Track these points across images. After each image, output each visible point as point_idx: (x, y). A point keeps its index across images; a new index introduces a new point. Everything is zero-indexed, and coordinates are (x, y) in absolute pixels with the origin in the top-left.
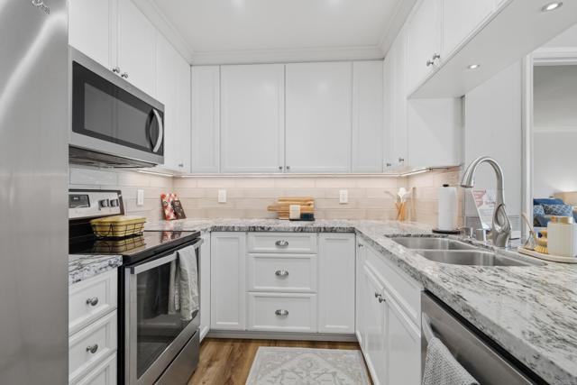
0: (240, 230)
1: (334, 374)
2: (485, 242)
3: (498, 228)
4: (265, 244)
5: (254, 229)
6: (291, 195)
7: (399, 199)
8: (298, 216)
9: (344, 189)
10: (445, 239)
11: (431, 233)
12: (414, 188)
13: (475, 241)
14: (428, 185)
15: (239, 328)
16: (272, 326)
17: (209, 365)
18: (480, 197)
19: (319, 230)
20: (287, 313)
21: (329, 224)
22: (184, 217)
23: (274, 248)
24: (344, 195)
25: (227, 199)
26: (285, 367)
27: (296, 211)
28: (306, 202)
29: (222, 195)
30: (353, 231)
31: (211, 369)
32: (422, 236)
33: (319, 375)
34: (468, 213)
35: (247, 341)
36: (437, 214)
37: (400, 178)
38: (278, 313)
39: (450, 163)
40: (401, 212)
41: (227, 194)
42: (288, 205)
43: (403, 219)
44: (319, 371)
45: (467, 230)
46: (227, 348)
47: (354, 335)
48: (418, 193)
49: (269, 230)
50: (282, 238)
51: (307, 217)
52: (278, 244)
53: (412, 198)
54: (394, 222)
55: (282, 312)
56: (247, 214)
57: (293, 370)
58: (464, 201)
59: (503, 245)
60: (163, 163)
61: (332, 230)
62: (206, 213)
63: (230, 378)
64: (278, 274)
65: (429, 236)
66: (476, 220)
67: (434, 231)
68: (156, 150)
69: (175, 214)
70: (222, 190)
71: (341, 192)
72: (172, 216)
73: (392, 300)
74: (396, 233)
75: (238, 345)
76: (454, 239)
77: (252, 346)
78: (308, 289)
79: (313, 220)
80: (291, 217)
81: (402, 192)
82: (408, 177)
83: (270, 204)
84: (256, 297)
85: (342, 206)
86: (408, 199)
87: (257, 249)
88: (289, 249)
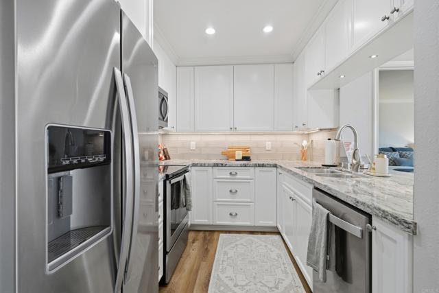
0: (209, 166)
1: (266, 246)
2: (349, 170)
3: (354, 162)
4: (223, 174)
5: (217, 165)
6: (236, 145)
7: (303, 147)
8: (241, 158)
9: (269, 141)
10: (328, 170)
11: (321, 166)
12: (312, 141)
13: (344, 169)
14: (320, 139)
15: (208, 223)
16: (227, 222)
17: (193, 242)
18: (348, 145)
19: (255, 166)
20: (236, 214)
21: (261, 162)
22: (169, 159)
23: (229, 176)
24: (269, 145)
25: (196, 148)
26: (238, 243)
27: (239, 155)
28: (245, 149)
29: (193, 145)
30: (275, 166)
31: (195, 244)
32: (315, 168)
33: (257, 247)
34: (342, 155)
35: (213, 231)
36: (324, 156)
37: (303, 134)
38: (231, 214)
39: (332, 127)
40: (304, 155)
41: (196, 145)
42: (235, 151)
43: (305, 160)
44: (257, 245)
45: (340, 164)
46: (201, 234)
47: (277, 227)
48: (314, 143)
49: (226, 165)
50: (233, 170)
51: (246, 158)
52: (231, 174)
53: (311, 147)
54: (300, 162)
55: (234, 214)
56: (208, 156)
57: (242, 244)
58: (340, 148)
59: (357, 171)
60: (167, 126)
61: (263, 166)
62: (182, 156)
63: (207, 248)
64: (231, 191)
65: (320, 168)
66: (346, 158)
67: (323, 165)
68: (165, 119)
69: (165, 156)
70: (193, 141)
71: (267, 143)
72: (164, 158)
73: (298, 198)
74: (301, 166)
75: (207, 233)
76: (333, 169)
77: (216, 234)
78: (248, 200)
79: (250, 160)
80: (237, 158)
81: (305, 143)
82: (308, 134)
83: (223, 150)
84: (218, 205)
85: (267, 152)
86: (309, 147)
87: (218, 177)
88: (238, 177)
